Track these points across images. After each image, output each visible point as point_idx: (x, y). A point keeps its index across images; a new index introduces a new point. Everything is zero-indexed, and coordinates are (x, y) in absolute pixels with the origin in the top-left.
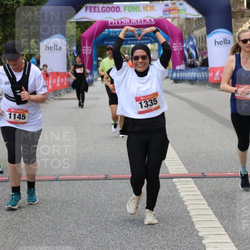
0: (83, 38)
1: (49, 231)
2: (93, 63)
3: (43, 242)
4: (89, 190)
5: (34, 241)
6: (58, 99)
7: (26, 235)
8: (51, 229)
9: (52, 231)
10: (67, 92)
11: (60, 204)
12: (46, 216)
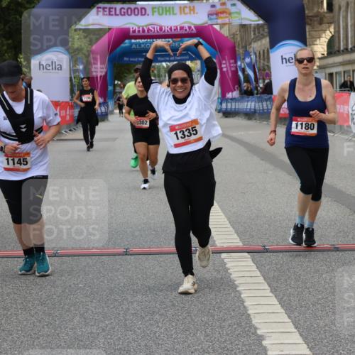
0: (93, 52)
1: (43, 327)
2: (107, 88)
3: (35, 343)
4: (102, 270)
5: (22, 342)
6: (57, 140)
7: (11, 335)
8: (47, 325)
9: (49, 328)
10: (70, 130)
11: (60, 290)
12: (39, 308)
